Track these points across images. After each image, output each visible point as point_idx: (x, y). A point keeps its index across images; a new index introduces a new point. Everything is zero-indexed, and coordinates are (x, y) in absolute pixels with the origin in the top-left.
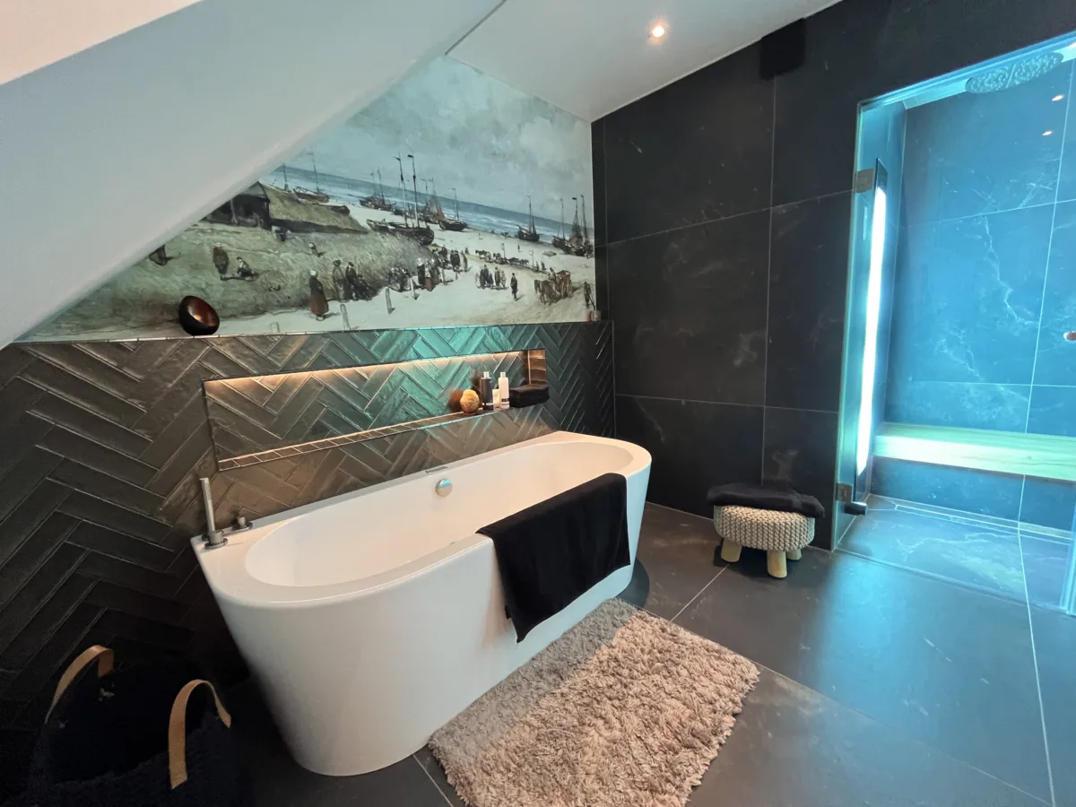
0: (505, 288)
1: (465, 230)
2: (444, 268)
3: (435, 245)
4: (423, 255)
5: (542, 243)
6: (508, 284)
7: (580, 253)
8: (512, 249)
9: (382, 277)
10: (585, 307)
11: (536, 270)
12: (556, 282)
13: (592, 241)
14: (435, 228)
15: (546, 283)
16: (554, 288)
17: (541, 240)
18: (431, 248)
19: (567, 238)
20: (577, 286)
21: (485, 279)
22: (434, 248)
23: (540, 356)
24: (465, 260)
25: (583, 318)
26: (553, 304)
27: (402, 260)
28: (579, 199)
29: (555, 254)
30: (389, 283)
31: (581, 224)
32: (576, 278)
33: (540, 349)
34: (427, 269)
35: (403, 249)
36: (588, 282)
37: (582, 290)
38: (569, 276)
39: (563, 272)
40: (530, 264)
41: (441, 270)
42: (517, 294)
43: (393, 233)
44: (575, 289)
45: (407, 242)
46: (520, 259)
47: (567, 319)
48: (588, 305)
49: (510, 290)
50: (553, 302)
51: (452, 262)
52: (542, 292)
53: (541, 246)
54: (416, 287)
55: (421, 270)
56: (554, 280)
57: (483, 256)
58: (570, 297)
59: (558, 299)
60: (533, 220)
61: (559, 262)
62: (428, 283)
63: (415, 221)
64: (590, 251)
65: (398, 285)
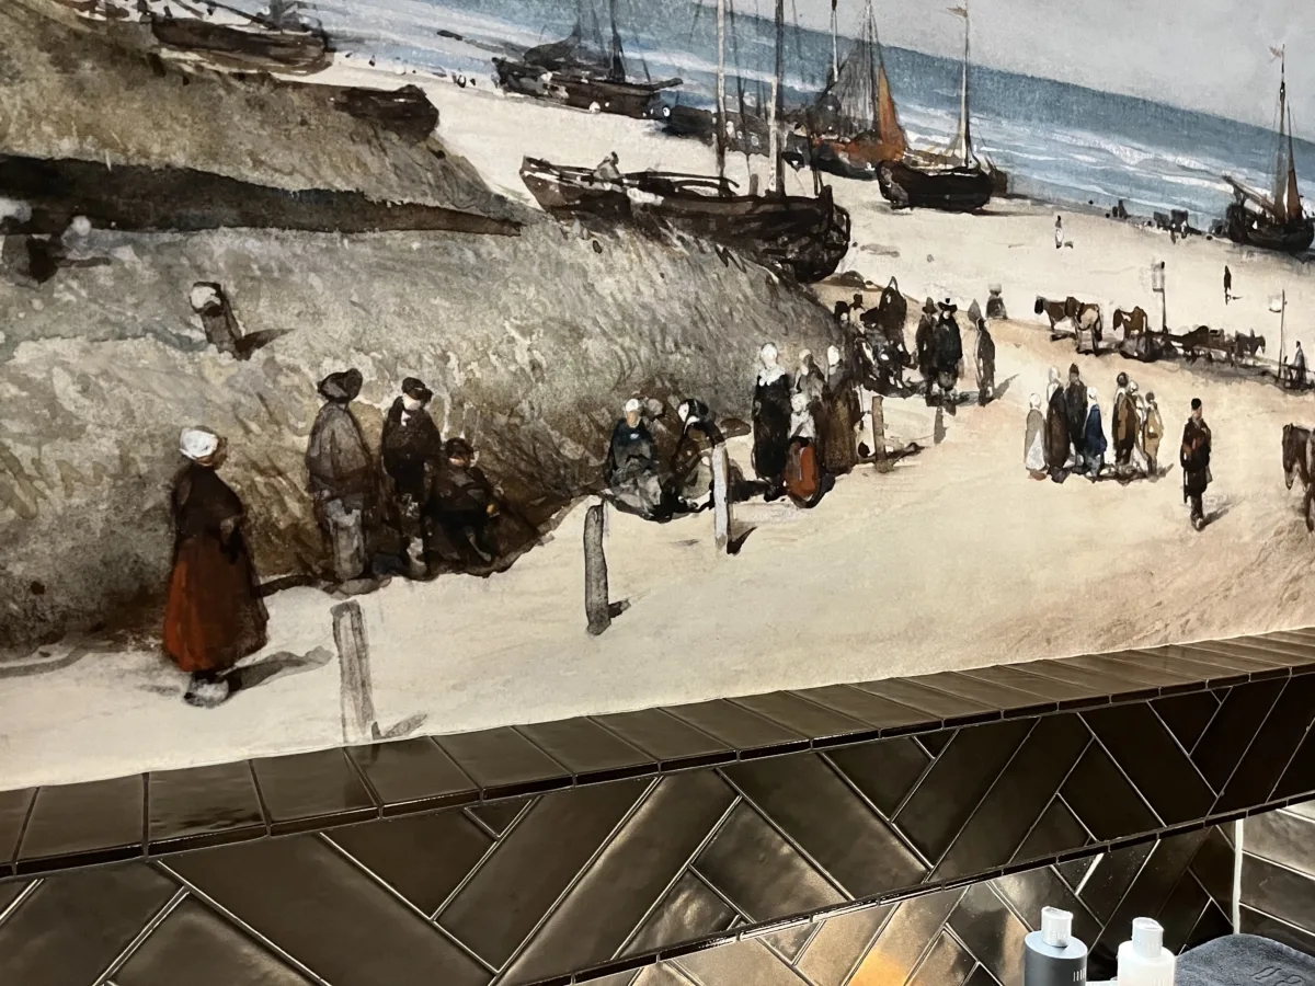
0: (1154, 472)
1: (996, 203)
3: (851, 280)
4: (786, 329)
6: (1170, 450)
8: (1197, 290)
9: (571, 450)
14: (856, 196)
18: (831, 295)
21: (1069, 433)
22: (847, 296)
24: (987, 349)
27: (683, 361)
34: (799, 401)
35: (693, 306)
40: (1269, 353)
41: (866, 398)
42: (1210, 495)
43: (649, 225)
45: (716, 270)
46: (1230, 333)
49: (1178, 476)
54: (739, 491)
55: (772, 402)
57: (1066, 325)
60: (1292, 155)
62: (801, 465)
63: (765, 167)
65: (653, 485)
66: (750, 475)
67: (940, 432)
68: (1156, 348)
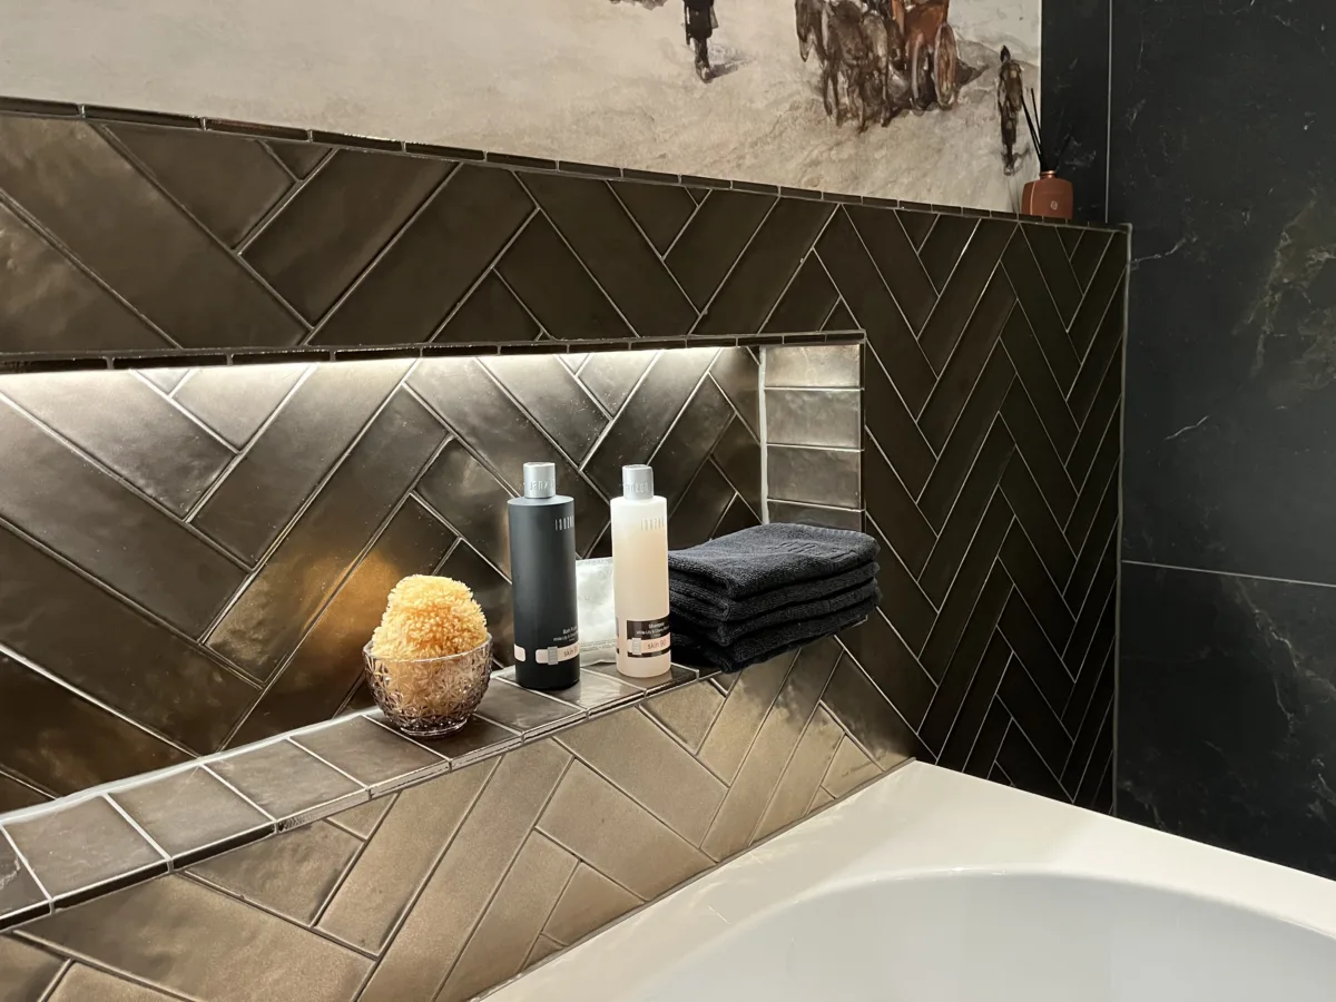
16: (881, 51)
32: (974, 26)
36: (1015, 53)
37: (990, 83)
42: (713, 40)
44: (964, 75)
50: (874, 117)
52: (831, 57)
58: (946, 108)
59: (893, 108)
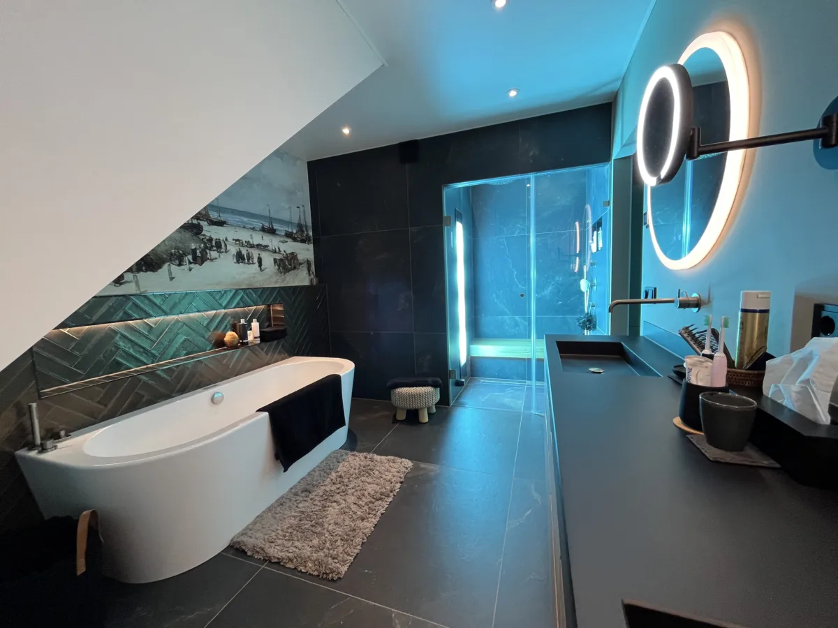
0: (253, 263)
1: (225, 225)
2: (210, 250)
3: (204, 235)
4: (195, 242)
5: (277, 235)
6: (256, 260)
7: (303, 241)
8: (257, 239)
10: (308, 275)
11: (275, 252)
12: (287, 259)
13: (311, 234)
14: (204, 224)
15: (281, 260)
16: (287, 263)
17: (277, 232)
18: (201, 237)
19: (295, 231)
20: (301, 262)
21: (240, 258)
22: (203, 237)
23: (279, 308)
24: (226, 245)
25: (307, 283)
26: (287, 274)
27: (180, 245)
28: (301, 208)
29: (287, 242)
30: (171, 260)
31: (303, 223)
32: (301, 257)
33: (280, 303)
34: (198, 251)
35: (180, 237)
36: (309, 260)
37: (305, 264)
38: (296, 255)
39: (292, 253)
40: (270, 248)
41: (208, 251)
42: (263, 267)
44: (300, 264)
45: (183, 233)
46: (264, 244)
47: (297, 284)
48: (310, 274)
49: (257, 264)
50: (286, 272)
51: (216, 247)
52: (279, 266)
53: (277, 237)
54: (190, 263)
55: (194, 251)
56: (287, 258)
57: (238, 242)
58: (298, 269)
59: (289, 270)
60: (271, 220)
61: (289, 247)
62: (199, 260)
64: (309, 240)
65: (177, 262)
66: (192, 261)
67: (219, 257)
68: (252, 246)
